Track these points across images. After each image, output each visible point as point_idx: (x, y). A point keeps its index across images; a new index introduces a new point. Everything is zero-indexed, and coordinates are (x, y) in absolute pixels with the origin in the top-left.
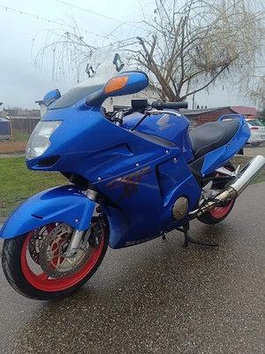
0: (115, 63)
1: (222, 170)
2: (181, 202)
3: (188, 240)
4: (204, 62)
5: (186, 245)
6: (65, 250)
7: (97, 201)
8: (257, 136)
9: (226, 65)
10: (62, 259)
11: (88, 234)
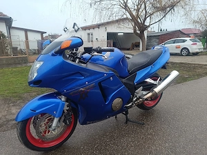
0: (74, 28)
1: (149, 80)
2: (118, 101)
3: (127, 120)
4: (159, 5)
5: (126, 123)
6: (50, 127)
7: (67, 101)
8: (196, 49)
9: (172, 6)
10: (49, 131)
11: (63, 118)
